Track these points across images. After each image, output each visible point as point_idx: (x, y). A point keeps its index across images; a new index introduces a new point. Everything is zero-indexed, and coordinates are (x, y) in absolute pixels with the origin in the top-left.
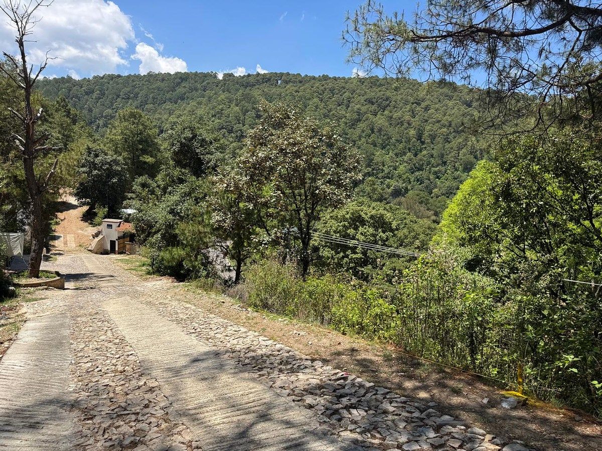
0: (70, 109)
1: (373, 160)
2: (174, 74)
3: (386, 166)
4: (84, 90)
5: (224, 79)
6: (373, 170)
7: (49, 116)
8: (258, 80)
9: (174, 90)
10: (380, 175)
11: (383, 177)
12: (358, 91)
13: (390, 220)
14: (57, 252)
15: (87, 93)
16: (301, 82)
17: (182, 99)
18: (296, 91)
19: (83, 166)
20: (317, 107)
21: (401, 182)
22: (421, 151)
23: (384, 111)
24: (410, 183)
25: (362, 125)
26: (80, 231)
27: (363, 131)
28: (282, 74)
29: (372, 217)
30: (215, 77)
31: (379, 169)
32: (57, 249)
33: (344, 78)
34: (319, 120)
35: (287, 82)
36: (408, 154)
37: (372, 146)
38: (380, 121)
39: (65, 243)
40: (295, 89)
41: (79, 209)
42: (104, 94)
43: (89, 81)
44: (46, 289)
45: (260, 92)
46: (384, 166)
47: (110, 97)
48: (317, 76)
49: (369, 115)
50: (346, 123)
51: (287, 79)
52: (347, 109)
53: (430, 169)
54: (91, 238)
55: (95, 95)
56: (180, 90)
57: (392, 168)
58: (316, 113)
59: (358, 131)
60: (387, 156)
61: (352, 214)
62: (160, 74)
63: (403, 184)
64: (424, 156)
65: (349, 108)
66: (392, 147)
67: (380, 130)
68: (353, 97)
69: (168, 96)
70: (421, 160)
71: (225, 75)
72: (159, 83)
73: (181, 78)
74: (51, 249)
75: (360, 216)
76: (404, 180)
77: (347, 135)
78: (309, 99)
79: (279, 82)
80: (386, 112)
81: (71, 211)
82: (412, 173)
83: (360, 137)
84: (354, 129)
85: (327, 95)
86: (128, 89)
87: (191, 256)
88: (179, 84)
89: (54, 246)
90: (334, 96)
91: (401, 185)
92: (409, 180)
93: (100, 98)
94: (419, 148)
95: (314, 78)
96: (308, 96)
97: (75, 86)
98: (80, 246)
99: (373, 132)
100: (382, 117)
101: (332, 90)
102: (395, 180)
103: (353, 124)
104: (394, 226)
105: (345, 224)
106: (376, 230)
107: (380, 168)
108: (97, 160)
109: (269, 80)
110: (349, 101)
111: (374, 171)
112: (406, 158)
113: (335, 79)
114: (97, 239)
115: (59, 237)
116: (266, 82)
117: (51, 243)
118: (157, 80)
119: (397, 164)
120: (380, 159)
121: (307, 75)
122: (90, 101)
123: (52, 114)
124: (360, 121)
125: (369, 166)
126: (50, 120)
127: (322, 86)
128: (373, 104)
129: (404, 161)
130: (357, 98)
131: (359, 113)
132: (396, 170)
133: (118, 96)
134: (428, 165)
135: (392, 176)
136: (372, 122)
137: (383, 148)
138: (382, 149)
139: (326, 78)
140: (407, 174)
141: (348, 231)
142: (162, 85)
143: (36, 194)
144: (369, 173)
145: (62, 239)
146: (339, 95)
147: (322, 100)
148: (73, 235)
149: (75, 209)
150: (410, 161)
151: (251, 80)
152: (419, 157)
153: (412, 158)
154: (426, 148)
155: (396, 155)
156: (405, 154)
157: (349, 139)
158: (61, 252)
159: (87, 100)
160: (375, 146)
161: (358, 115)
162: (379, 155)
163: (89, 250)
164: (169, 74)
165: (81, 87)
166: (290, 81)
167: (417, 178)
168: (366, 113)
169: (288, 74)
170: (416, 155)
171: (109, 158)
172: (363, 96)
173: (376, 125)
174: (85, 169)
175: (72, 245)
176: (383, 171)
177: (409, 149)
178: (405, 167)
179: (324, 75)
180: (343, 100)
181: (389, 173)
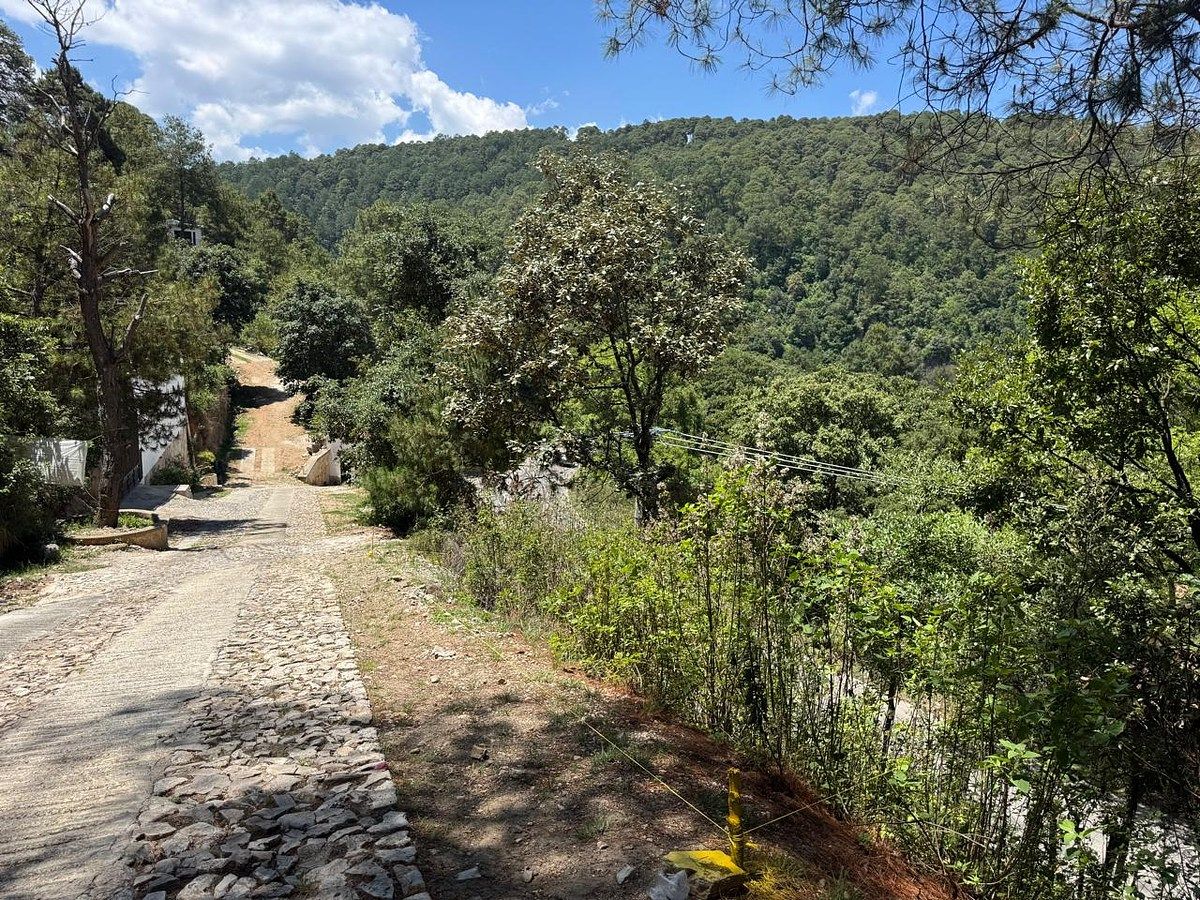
0: (285, 214)
1: (887, 288)
2: (483, 138)
3: (916, 300)
4: (320, 178)
5: (580, 140)
6: (887, 308)
7: (245, 228)
8: (645, 138)
9: (483, 168)
10: (902, 319)
11: (909, 324)
12: (853, 147)
13: (890, 411)
14: (240, 481)
15: (326, 184)
16: (733, 135)
17: (499, 184)
18: (723, 154)
19: (291, 319)
20: (766, 183)
21: (949, 333)
22: (994, 267)
23: (911, 185)
24: (970, 334)
25: (862, 216)
26: (287, 442)
27: (865, 229)
28: (695, 121)
29: (848, 405)
30: (563, 137)
31: (900, 306)
32: (240, 475)
33: (824, 121)
34: (771, 209)
35: (704, 138)
36: (965, 273)
37: (885, 258)
38: (902, 204)
39: (258, 465)
40: (721, 149)
41: (290, 400)
42: (355, 184)
43: (329, 159)
44: (123, 549)
45: (649, 161)
46: (911, 299)
47: (367, 188)
48: (767, 119)
49: (878, 193)
50: (828, 214)
51: (705, 130)
52: (831, 182)
53: (1015, 303)
54: (307, 454)
55: (340, 186)
56: (496, 168)
57: (928, 304)
58: (765, 196)
59: (854, 228)
60: (918, 278)
61: (803, 399)
62: (458, 138)
63: (953, 337)
64: (1001, 276)
65: (835, 182)
66: (930, 258)
67: (902, 225)
68: (844, 159)
69: (474, 180)
70: (993, 285)
71: (582, 131)
72: (456, 157)
73: (499, 142)
74: (230, 475)
75: (822, 402)
76: (955, 328)
77: (830, 236)
78: (751, 168)
79: (690, 137)
80: (916, 186)
81: (275, 404)
82: (975, 313)
83: (859, 240)
84: (847, 224)
85: (787, 156)
86: (399, 172)
87: (416, 486)
88: (493, 156)
89: (236, 471)
90: (804, 159)
91: (949, 338)
92: (968, 328)
93: (348, 192)
94: (989, 259)
95: (761, 124)
96: (748, 162)
97: (304, 171)
98: (283, 470)
99: (886, 228)
100: (907, 197)
101: (798, 148)
102: (936, 330)
103: (844, 215)
104: (897, 423)
105: (786, 421)
106: (858, 433)
107: (903, 303)
108: (316, 306)
109: (669, 135)
110: (835, 167)
111: (890, 311)
112: (959, 282)
113: (806, 123)
114: (315, 457)
115: (247, 453)
116: (663, 140)
117: (232, 465)
118: (452, 150)
119: (941, 295)
120: (901, 286)
121: (745, 120)
122: (330, 198)
123: (250, 224)
124: (859, 206)
125: (877, 300)
126: (247, 235)
127: (778, 139)
128: (886, 169)
129: (955, 289)
130: (851, 160)
131: (856, 192)
132: (938, 308)
133: (382, 186)
134: (1009, 295)
135: (930, 319)
136: (884, 209)
137: (910, 261)
138: (907, 265)
139: (785, 122)
140: (962, 316)
141: (795, 436)
142: (462, 159)
143: (106, 363)
144: (878, 315)
145: (252, 457)
146: (813, 157)
147: (776, 168)
148: (273, 450)
149: (281, 401)
150: (970, 287)
151: (633, 137)
152: (989, 278)
153: (975, 282)
154: (1004, 258)
155: (938, 275)
156: (957, 273)
157: (834, 245)
158: (247, 482)
159: (326, 197)
160: (892, 257)
161: (854, 195)
162: (900, 277)
163: (299, 478)
164: (474, 137)
165: (316, 173)
166: (710, 135)
167: (984, 322)
168: (870, 189)
169: (707, 120)
170: (982, 275)
171: (337, 302)
172: (865, 155)
173: (894, 214)
174: (294, 323)
175: (269, 468)
176: (908, 309)
177: (968, 262)
178: (958, 300)
179: (781, 117)
180: (823, 164)
181: (922, 314)
